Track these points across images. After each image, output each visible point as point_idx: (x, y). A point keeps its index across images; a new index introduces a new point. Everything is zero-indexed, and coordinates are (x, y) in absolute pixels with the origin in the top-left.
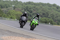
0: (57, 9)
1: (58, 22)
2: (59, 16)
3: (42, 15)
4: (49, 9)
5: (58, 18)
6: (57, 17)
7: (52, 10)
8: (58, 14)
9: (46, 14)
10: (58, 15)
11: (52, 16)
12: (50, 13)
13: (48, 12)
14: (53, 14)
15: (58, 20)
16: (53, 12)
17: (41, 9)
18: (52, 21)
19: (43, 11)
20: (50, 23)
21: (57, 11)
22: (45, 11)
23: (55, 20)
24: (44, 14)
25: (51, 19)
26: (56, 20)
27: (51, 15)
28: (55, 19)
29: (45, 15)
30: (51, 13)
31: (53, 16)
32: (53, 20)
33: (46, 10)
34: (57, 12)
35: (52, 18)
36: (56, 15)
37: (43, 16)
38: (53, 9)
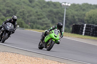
0: (30, 4)
1: (32, 24)
2: (33, 14)
3: (5, 12)
4: (17, 4)
5: (31, 18)
6: (31, 16)
7: (21, 5)
8: (31, 11)
9: (12, 11)
10: (31, 13)
11: (22, 14)
12: (19, 9)
13: (16, 7)
14: (23, 11)
15: (31, 21)
16: (23, 8)
17: (4, 3)
18: (21, 23)
19: (8, 7)
20: (18, 26)
21: (30, 6)
22: (10, 7)
23: (26, 21)
24: (8, 12)
25: (21, 19)
26: (28, 21)
27: (21, 12)
28: (27, 19)
29: (11, 13)
30: (21, 10)
31: (24, 14)
32: (23, 21)
33: (12, 5)
34: (30, 8)
35: (23, 18)
36: (29, 12)
37: (7, 15)
38: (23, 4)
